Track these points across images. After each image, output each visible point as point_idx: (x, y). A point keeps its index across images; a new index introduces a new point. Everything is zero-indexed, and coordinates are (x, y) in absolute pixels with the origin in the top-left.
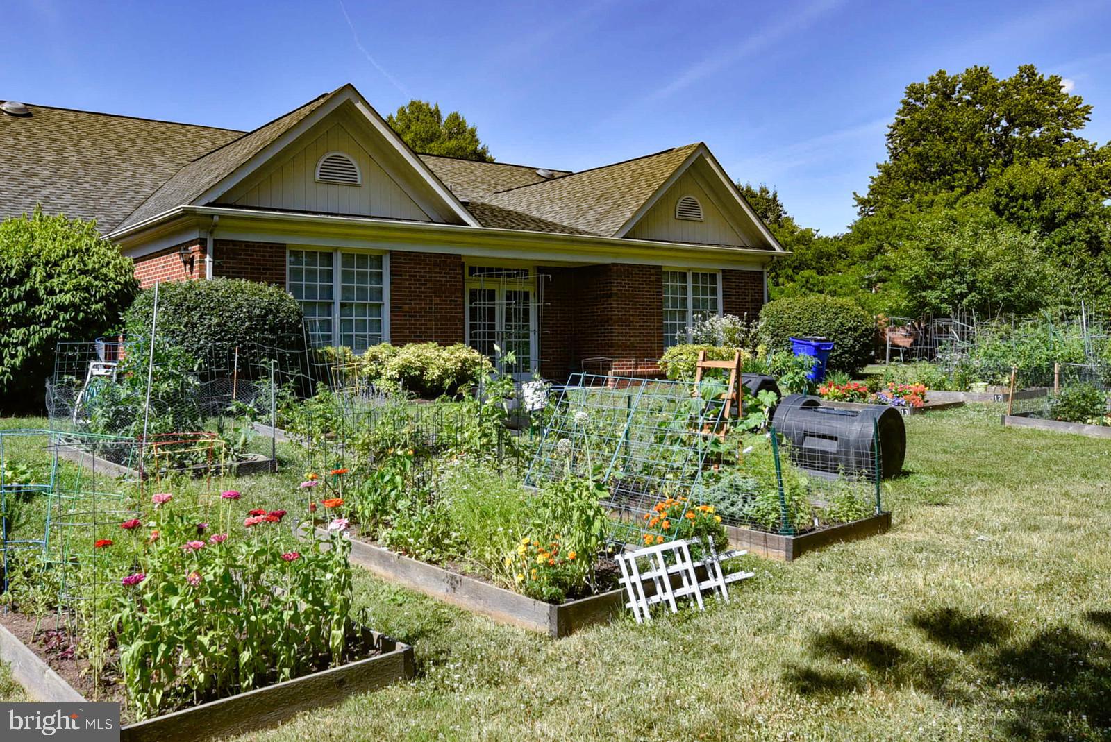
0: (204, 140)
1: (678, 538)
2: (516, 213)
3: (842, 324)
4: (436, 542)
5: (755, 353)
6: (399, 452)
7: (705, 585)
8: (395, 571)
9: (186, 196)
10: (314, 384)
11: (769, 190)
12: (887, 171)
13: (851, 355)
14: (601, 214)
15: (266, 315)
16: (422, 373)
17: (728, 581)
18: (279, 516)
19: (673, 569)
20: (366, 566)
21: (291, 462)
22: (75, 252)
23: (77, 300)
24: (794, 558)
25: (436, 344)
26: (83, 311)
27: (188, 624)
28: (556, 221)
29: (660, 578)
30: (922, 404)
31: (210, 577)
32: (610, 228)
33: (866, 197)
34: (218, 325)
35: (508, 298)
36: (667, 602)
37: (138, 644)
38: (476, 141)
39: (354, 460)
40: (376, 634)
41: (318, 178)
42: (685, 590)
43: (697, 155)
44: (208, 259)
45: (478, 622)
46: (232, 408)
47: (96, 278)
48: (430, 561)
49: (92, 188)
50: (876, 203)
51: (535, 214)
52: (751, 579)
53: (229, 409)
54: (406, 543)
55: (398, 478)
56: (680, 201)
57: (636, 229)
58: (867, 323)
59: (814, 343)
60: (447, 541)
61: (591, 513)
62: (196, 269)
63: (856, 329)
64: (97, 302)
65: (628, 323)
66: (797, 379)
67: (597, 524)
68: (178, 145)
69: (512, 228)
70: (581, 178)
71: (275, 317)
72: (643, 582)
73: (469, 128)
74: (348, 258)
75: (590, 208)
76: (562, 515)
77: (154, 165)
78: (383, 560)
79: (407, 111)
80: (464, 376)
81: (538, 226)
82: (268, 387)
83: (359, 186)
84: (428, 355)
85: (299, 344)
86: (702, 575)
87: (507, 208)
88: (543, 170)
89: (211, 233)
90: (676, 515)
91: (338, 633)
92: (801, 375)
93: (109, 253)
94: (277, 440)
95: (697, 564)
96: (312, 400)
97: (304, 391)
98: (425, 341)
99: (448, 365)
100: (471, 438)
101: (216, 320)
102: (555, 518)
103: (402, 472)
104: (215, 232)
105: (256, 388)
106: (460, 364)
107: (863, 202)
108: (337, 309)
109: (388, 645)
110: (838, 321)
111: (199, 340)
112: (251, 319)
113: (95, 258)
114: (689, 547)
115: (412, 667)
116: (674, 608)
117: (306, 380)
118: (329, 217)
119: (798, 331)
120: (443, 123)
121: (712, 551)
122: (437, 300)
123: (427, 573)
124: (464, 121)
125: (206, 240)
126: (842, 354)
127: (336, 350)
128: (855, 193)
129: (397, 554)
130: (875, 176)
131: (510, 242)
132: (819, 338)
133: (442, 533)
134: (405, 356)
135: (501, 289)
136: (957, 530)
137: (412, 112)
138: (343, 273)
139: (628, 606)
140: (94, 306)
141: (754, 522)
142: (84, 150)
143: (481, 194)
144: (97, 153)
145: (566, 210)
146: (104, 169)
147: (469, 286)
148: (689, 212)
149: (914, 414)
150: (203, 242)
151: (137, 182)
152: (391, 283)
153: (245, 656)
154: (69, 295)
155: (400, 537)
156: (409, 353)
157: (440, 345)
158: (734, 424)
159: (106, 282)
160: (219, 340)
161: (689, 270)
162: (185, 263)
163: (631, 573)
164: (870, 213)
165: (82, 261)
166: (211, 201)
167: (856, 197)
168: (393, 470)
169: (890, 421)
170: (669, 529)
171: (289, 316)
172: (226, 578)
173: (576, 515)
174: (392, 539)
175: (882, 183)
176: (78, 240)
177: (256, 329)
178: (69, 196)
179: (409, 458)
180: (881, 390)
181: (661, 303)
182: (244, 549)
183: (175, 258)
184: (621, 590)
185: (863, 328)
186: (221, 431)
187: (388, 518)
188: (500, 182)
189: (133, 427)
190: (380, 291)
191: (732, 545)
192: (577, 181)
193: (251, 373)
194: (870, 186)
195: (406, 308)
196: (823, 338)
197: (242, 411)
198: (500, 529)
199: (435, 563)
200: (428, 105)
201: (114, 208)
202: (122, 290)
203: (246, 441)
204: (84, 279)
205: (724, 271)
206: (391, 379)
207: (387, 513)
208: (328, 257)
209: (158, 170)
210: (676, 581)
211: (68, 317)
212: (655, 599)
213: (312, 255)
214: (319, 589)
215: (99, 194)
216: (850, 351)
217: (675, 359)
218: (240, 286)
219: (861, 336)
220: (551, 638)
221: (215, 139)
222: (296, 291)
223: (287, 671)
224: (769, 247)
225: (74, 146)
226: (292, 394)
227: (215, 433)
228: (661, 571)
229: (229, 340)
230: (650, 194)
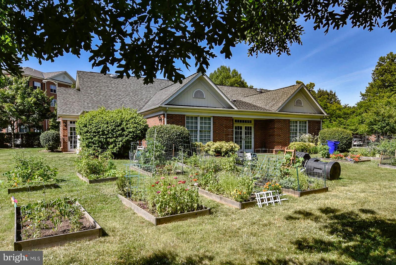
0: (163, 83)
1: (270, 190)
2: (249, 103)
3: (343, 136)
4: (218, 190)
5: (316, 144)
6: (211, 170)
7: (276, 201)
8: (209, 196)
9: (159, 102)
10: (192, 153)
11: (333, 92)
12: (371, 85)
13: (345, 146)
14: (273, 104)
15: (180, 134)
16: (221, 150)
17: (281, 200)
18: (185, 182)
19: (268, 197)
20: (203, 195)
21: (187, 172)
22: (133, 118)
23: (134, 130)
24: (300, 197)
25: (225, 141)
26: (135, 133)
27: (168, 201)
28: (260, 106)
29: (265, 199)
30: (358, 160)
31: (172, 193)
32: (275, 109)
33: (364, 94)
34: (168, 137)
35: (246, 129)
36: (266, 204)
37: (160, 204)
38: (241, 78)
39: (201, 172)
40: (203, 206)
41: (194, 96)
42: (271, 201)
43: (301, 87)
44: (165, 119)
45: (226, 206)
46: (173, 159)
47: (138, 125)
48: (216, 194)
49: (134, 98)
50: (367, 95)
51: (254, 104)
52: (287, 200)
53: (172, 159)
54: (211, 190)
55: (210, 176)
56: (296, 100)
57: (282, 109)
58: (350, 136)
59: (334, 142)
60: (220, 190)
61: (250, 184)
62: (162, 122)
63: (347, 138)
64: (138, 131)
65: (280, 136)
66: (324, 153)
67: (251, 187)
68: (156, 85)
69: (247, 109)
70: (268, 93)
71: (183, 135)
72: (261, 199)
73: (239, 74)
74: (201, 118)
75: (270, 103)
76: (244, 184)
77: (150, 91)
78: (207, 193)
79: (220, 69)
80: (232, 150)
81: (255, 108)
82: (181, 153)
83: (204, 98)
84: (222, 145)
85: (189, 143)
86: (275, 198)
87: (247, 102)
88: (259, 89)
89: (166, 112)
90: (270, 185)
91: (196, 205)
92: (325, 152)
93: (141, 118)
94: (183, 167)
95: (274, 196)
96: (192, 157)
97: (190, 155)
98: (222, 141)
99: (228, 147)
100: (227, 167)
101: (168, 136)
102: (242, 185)
103: (212, 175)
104: (167, 112)
105: (178, 154)
106: (231, 147)
107: (363, 95)
108: (199, 132)
109: (206, 208)
110: (342, 136)
111: (164, 141)
112: (176, 135)
113: (138, 119)
114: (272, 192)
115: (210, 212)
116: (268, 205)
117: (190, 152)
118: (197, 107)
119: (329, 138)
120: (231, 73)
121: (278, 193)
122: (226, 129)
123: (216, 196)
124: (237, 72)
125: (165, 114)
126: (342, 145)
127: (198, 143)
128: (361, 92)
129: (209, 192)
130: (368, 87)
131: (246, 113)
132: (335, 140)
133: (220, 188)
134: (216, 145)
135: (244, 126)
136: (345, 192)
137: (221, 69)
138: (200, 122)
139: (257, 204)
140: (138, 132)
141: (293, 189)
142: (132, 87)
143: (240, 97)
144: (135, 88)
145: (263, 103)
146: (137, 93)
147: (234, 125)
148: (299, 103)
149: (355, 163)
150: (164, 115)
151: (146, 96)
152: (213, 125)
153: (179, 208)
154: (132, 129)
155: (210, 189)
156: (217, 144)
157: (226, 142)
158: (293, 165)
159: (141, 125)
160: (169, 141)
161: (298, 120)
162: (160, 120)
163: (258, 197)
164: (365, 99)
165: (135, 120)
166: (166, 104)
167: (361, 94)
168: (209, 174)
169: (336, 165)
170: (268, 188)
171: (186, 135)
172: (175, 193)
173: (246, 184)
174: (208, 189)
175: (370, 89)
176: (133, 115)
177: (178, 138)
178: (129, 101)
179: (213, 172)
180: (348, 156)
181: (290, 130)
182: (178, 188)
183: (157, 118)
184: (256, 201)
185: (349, 138)
186: (170, 164)
187: (208, 185)
188: (246, 93)
189: (150, 163)
190: (210, 127)
191: (284, 192)
192: (267, 94)
193: (177, 150)
194: (366, 90)
195: (217, 132)
196: (336, 140)
197: (175, 160)
198: (231, 187)
199: (218, 194)
200: (226, 67)
201: (140, 104)
202: (144, 128)
203: (176, 167)
204: (135, 125)
205: (308, 121)
206: (212, 151)
207: (208, 184)
208: (196, 118)
209: (151, 92)
210: (269, 200)
211: (132, 135)
212: (263, 203)
213: (192, 118)
214: (192, 197)
215: (136, 100)
216: (345, 144)
217: (292, 146)
218: (174, 126)
219: (348, 140)
220: (240, 209)
221: (166, 83)
222: (188, 127)
223: (186, 211)
224: (322, 113)
225: (129, 86)
226: (187, 155)
227: (169, 164)
228: (265, 197)
229: (171, 141)
230: (287, 99)
